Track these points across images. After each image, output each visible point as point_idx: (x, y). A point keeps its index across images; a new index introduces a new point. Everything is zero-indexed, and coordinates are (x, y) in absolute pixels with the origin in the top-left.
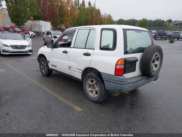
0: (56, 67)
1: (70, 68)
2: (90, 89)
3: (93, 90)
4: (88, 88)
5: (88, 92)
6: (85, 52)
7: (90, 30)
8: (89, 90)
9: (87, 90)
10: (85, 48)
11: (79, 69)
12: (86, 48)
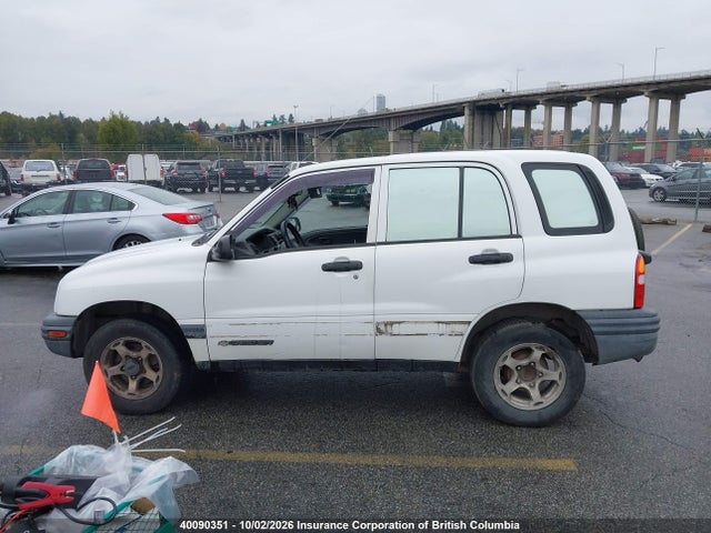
0: (271, 342)
1: (381, 329)
2: (512, 386)
3: (526, 387)
4: (499, 386)
5: (504, 398)
6: (479, 253)
7: (462, 169)
8: (508, 393)
9: (500, 393)
10: (460, 238)
11: (447, 323)
12: (464, 235)
